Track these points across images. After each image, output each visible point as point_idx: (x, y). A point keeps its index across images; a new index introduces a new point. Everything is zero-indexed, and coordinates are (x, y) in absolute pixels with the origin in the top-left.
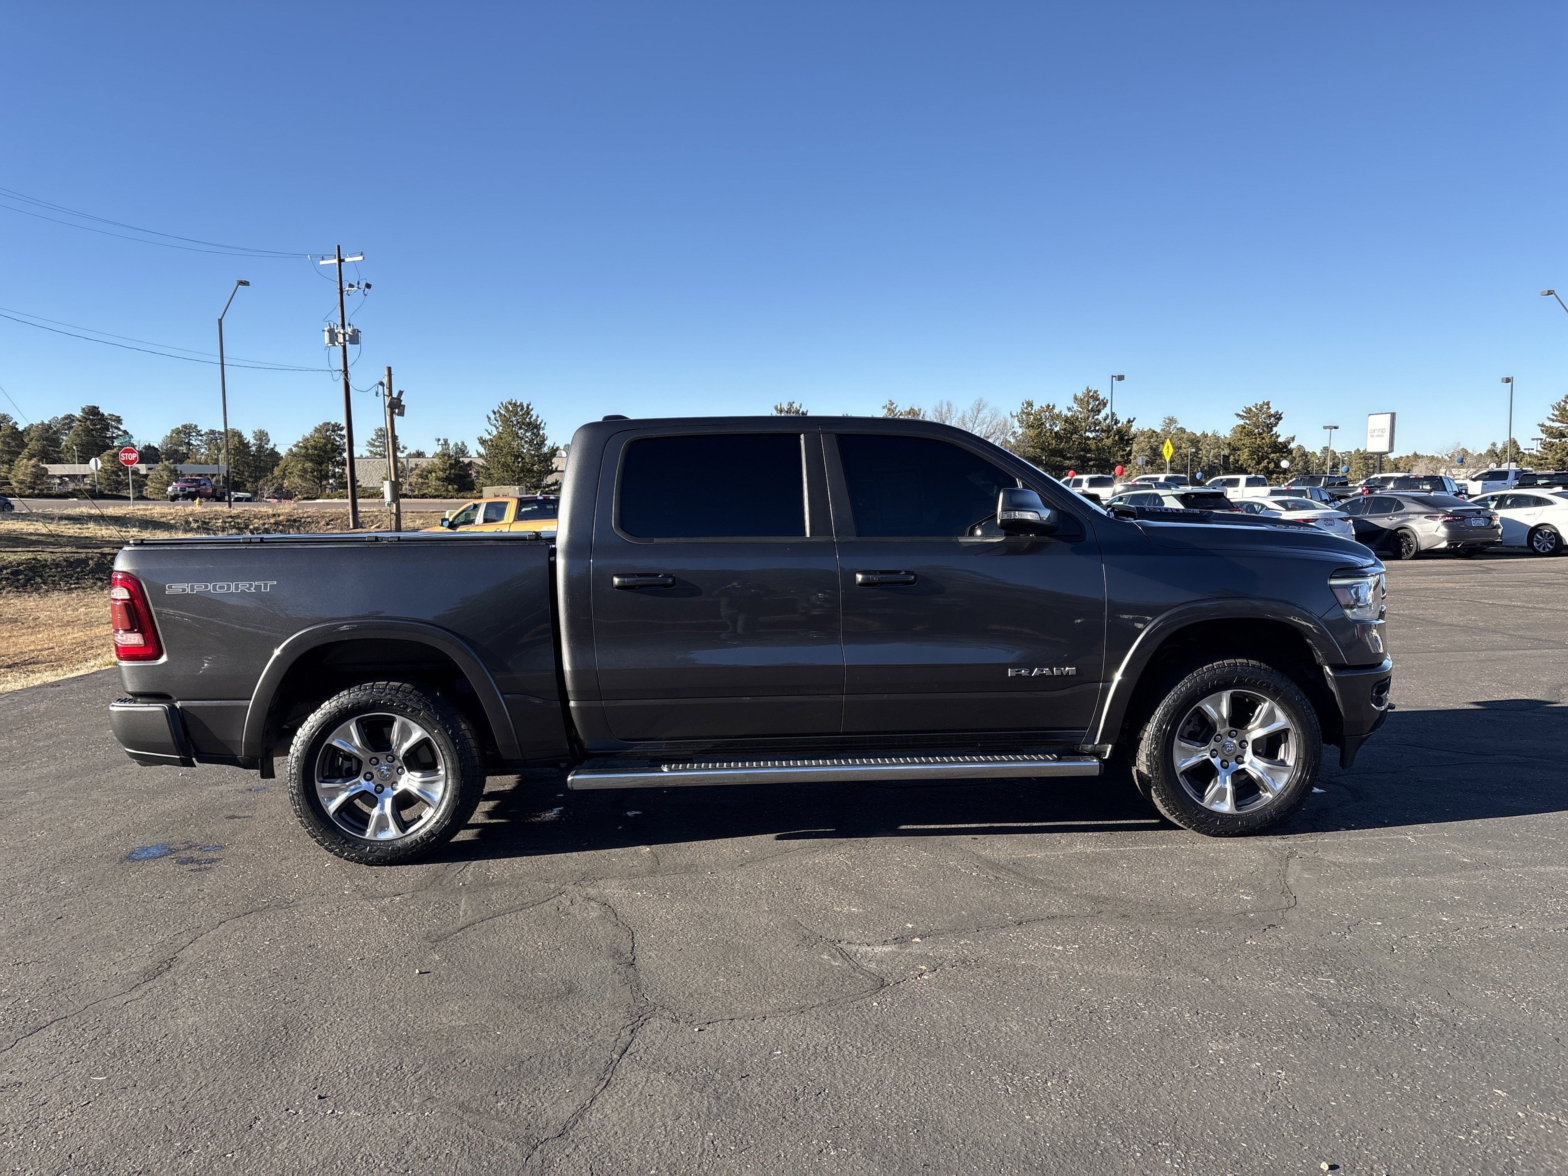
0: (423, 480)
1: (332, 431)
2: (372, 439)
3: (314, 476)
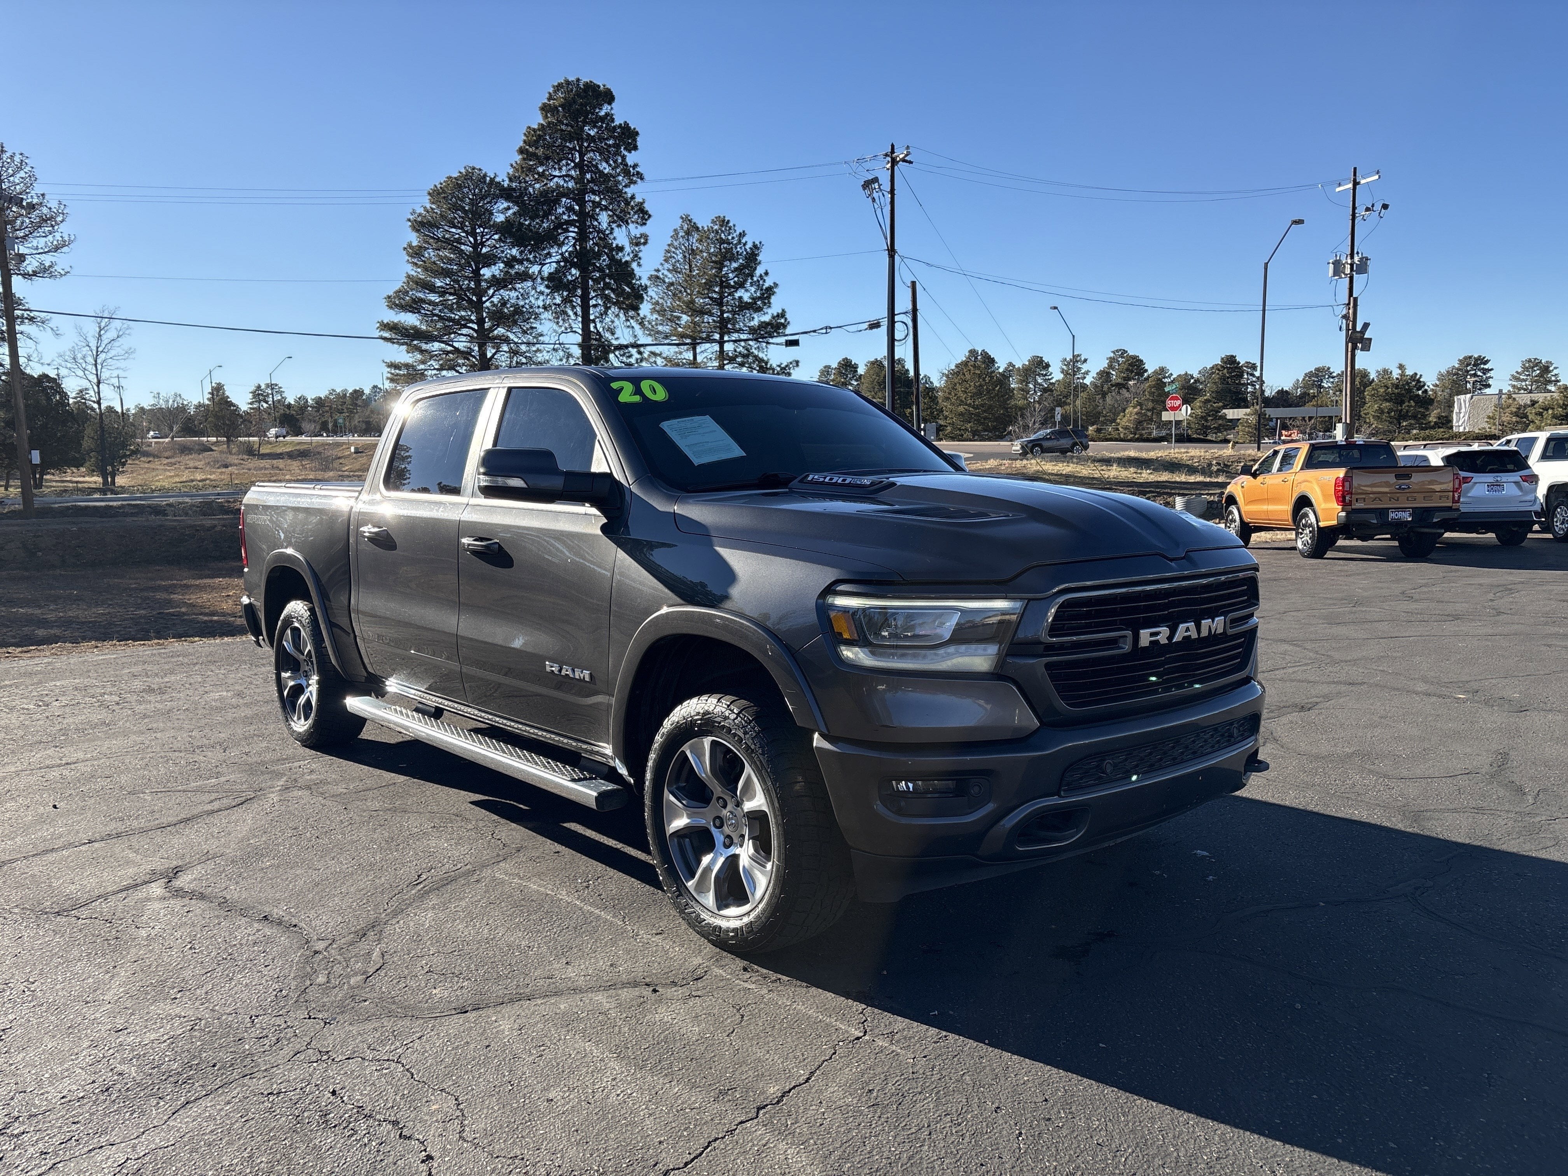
0: (1518, 419)
1: (1474, 365)
2: (1517, 372)
3: (1391, 417)
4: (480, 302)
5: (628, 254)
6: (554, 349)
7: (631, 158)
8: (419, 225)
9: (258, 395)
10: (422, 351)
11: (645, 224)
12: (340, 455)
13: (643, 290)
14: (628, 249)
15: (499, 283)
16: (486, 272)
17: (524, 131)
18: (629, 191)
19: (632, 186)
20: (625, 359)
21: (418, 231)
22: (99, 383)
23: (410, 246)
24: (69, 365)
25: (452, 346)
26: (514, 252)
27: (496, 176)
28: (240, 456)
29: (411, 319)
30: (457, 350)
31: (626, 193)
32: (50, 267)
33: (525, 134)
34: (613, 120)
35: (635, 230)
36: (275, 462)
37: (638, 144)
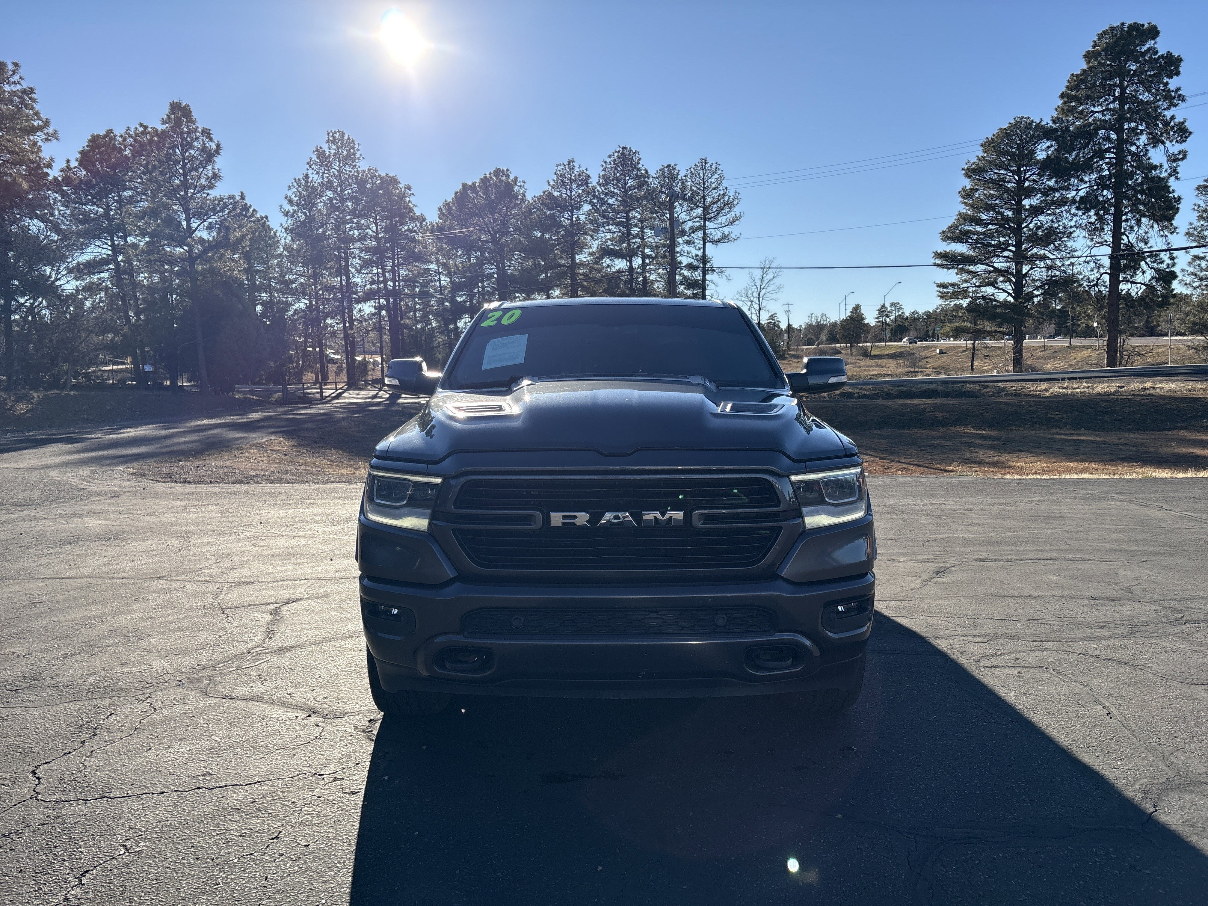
4: (1020, 228)
5: (1166, 171)
6: (1085, 262)
7: (1173, 83)
8: (970, 172)
9: (883, 311)
10: (969, 272)
11: (1185, 141)
12: (928, 355)
13: (1175, 202)
14: (1166, 166)
15: (1036, 211)
16: (1026, 203)
17: (1068, 78)
18: (1168, 114)
19: (1173, 108)
20: (1155, 265)
21: (969, 177)
22: (760, 309)
23: (964, 190)
24: (743, 299)
25: (993, 267)
26: (1052, 183)
27: (1041, 120)
28: (857, 358)
29: (961, 248)
30: (996, 270)
31: (1164, 116)
32: (728, 235)
33: (1068, 81)
34: (1156, 53)
35: (1174, 148)
36: (880, 361)
37: (1181, 69)
